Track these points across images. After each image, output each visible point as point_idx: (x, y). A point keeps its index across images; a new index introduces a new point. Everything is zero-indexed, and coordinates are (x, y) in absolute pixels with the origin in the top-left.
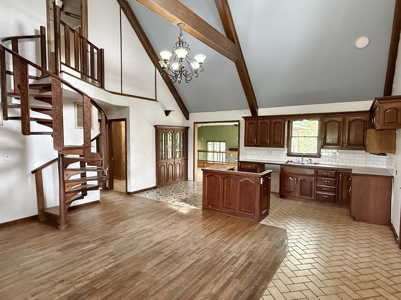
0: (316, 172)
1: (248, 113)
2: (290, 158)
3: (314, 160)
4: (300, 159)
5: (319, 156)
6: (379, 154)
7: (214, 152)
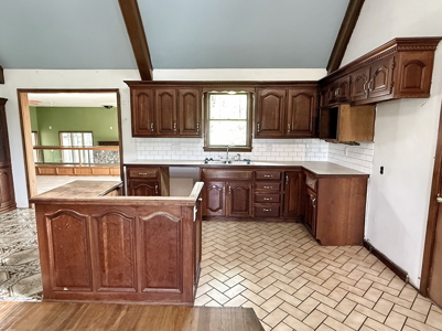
0: (255, 174)
1: (136, 76)
2: (209, 155)
3: (244, 155)
4: (224, 153)
5: (248, 149)
6: (351, 144)
7: (73, 148)
